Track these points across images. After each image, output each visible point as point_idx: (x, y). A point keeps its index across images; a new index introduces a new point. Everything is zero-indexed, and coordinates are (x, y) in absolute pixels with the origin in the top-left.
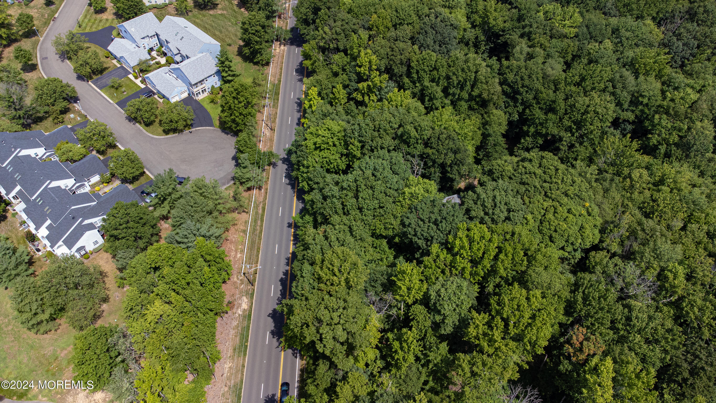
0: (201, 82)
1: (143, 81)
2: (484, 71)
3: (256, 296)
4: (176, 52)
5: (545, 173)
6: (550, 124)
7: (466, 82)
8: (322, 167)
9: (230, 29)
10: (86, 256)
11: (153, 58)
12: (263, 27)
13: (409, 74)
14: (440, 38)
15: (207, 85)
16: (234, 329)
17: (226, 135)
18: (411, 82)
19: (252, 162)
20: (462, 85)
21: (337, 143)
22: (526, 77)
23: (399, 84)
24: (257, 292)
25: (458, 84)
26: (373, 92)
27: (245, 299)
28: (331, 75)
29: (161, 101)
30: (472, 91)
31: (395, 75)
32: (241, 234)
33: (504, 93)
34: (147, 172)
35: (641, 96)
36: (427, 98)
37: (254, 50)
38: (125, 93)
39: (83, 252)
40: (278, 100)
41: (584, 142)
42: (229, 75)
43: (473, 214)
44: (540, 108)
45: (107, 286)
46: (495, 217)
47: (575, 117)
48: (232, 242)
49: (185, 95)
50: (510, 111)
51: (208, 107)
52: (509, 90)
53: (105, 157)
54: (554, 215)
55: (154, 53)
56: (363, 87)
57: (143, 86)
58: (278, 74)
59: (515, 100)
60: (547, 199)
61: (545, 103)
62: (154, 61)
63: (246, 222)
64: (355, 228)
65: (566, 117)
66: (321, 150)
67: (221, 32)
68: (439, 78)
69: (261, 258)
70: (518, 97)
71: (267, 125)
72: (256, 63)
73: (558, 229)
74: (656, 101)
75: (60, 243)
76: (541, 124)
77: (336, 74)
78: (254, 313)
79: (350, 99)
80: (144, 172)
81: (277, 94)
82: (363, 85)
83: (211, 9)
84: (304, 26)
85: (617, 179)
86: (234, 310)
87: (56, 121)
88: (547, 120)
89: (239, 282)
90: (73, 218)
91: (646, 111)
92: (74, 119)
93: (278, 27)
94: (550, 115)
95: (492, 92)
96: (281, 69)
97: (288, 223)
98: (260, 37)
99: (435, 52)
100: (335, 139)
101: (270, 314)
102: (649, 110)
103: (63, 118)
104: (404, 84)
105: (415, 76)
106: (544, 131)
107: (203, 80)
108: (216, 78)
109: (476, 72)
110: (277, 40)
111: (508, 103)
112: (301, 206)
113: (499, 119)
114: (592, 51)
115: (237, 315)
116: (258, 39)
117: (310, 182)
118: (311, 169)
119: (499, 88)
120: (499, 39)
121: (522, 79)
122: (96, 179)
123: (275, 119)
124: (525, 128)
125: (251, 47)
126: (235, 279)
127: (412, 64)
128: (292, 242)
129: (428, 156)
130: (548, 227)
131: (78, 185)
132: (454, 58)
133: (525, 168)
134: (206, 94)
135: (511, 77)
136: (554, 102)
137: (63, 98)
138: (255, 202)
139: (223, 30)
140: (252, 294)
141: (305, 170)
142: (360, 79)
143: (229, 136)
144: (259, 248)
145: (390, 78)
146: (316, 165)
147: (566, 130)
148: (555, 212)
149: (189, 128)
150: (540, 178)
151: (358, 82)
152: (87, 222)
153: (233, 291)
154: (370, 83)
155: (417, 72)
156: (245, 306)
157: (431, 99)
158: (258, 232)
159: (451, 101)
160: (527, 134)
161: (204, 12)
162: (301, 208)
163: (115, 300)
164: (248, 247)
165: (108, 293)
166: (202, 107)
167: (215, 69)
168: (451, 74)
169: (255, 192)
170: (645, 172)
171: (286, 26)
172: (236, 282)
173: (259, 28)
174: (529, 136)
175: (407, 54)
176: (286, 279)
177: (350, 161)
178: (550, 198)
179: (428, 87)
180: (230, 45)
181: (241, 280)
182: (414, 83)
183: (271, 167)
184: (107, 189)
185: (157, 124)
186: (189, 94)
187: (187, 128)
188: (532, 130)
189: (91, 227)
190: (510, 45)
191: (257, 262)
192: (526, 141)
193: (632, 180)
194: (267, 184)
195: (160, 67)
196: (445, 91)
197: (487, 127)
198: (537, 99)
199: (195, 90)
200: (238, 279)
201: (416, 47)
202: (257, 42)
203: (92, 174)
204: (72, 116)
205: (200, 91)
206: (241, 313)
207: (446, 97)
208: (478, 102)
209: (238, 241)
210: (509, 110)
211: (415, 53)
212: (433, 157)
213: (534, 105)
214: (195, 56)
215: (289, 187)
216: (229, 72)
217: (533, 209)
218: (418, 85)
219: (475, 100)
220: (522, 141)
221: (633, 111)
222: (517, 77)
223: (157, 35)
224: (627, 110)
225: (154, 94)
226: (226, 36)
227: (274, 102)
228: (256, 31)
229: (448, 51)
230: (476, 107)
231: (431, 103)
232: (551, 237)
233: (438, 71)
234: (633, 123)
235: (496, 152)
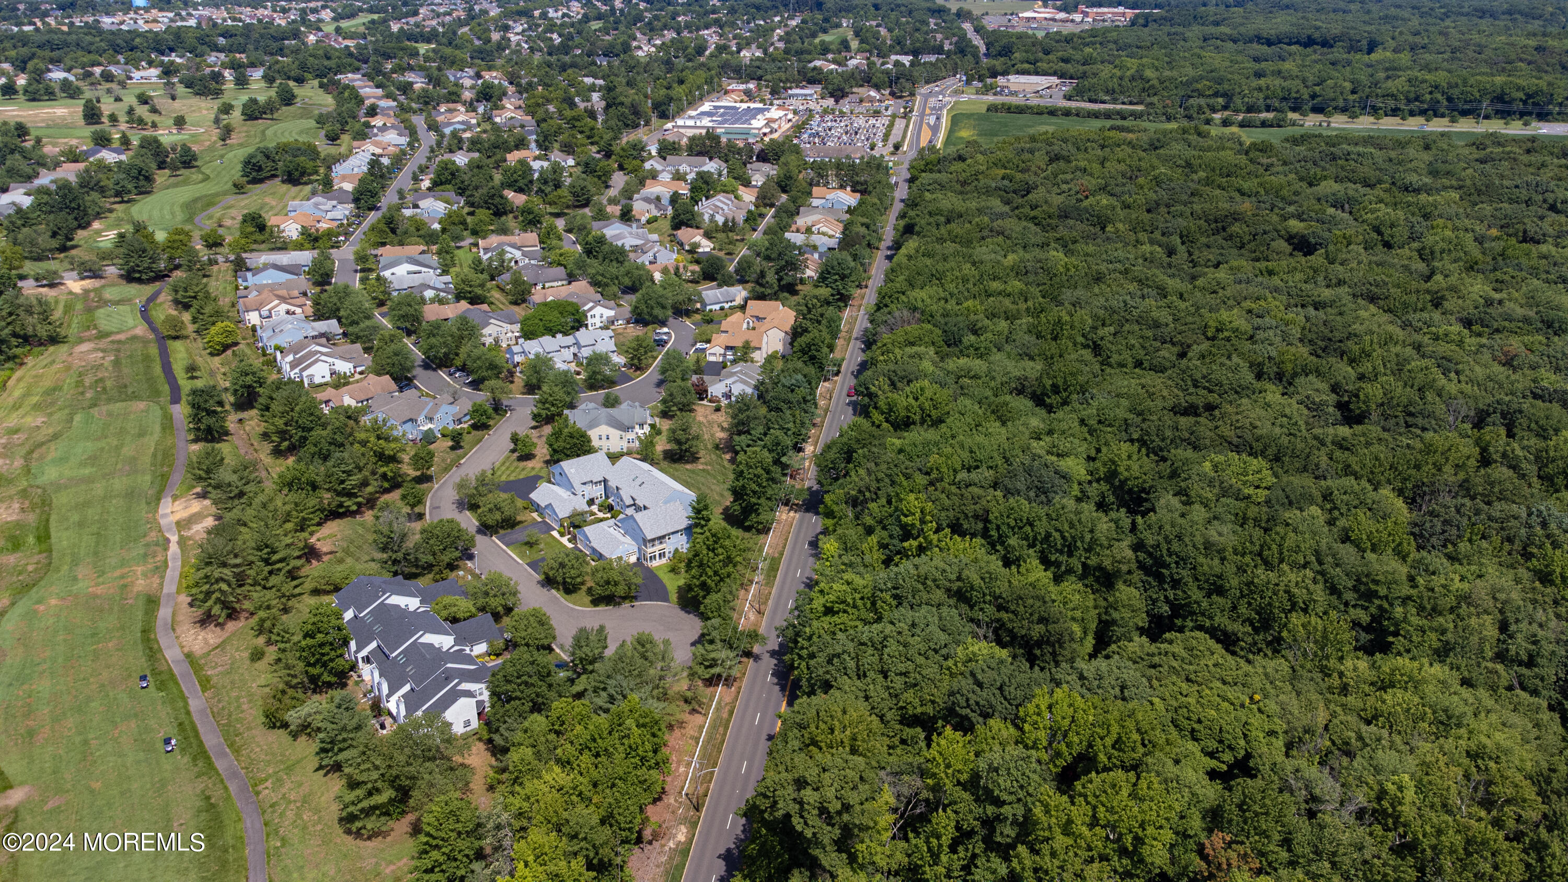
0: (661, 538)
1: (573, 539)
2: (1106, 529)
3: (701, 826)
4: (629, 502)
7: (1076, 542)
9: (714, 487)
11: (591, 514)
13: (986, 534)
14: (1036, 483)
15: (669, 546)
16: (659, 866)
17: (686, 614)
20: (1070, 548)
22: (1173, 539)
24: (704, 821)
25: (1063, 545)
27: (684, 829)
29: (595, 564)
30: (1087, 558)
32: (691, 741)
33: (1140, 564)
34: (555, 645)
35: (1374, 581)
37: (747, 507)
38: (542, 552)
40: (775, 577)
44: (1198, 587)
45: (472, 786)
48: (673, 749)
49: (633, 558)
50: (1154, 597)
51: (665, 577)
52: (1149, 561)
55: (595, 508)
56: (911, 547)
57: (570, 546)
58: (781, 545)
59: (1160, 578)
61: (1207, 580)
62: (593, 517)
63: (700, 727)
65: (1243, 602)
69: (718, 777)
70: (1164, 571)
71: (752, 606)
72: (748, 529)
73: (1202, 718)
75: (420, 713)
77: (869, 531)
78: (695, 849)
81: (775, 569)
82: (911, 545)
83: (688, 462)
86: (663, 842)
87: (438, 577)
88: (1210, 605)
89: (677, 805)
90: (447, 679)
92: (463, 578)
94: (1216, 598)
95: (1119, 562)
96: (786, 540)
97: (768, 735)
98: (759, 485)
99: (1028, 500)
100: (857, 596)
101: (721, 854)
103: (448, 576)
105: (995, 533)
107: (664, 536)
108: (684, 537)
109: (1093, 530)
110: (785, 502)
111: (1149, 582)
113: (1130, 599)
115: (667, 848)
116: (757, 488)
117: (811, 662)
118: (815, 639)
119: (1130, 555)
121: (1168, 541)
122: (482, 647)
123: (767, 599)
124: (1180, 624)
126: (672, 801)
127: (991, 517)
130: (1187, 715)
131: (457, 648)
134: (664, 560)
135: (1150, 539)
136: (1221, 577)
138: (718, 702)
140: (696, 823)
141: (806, 644)
142: (907, 534)
143: (691, 615)
151: (905, 540)
152: (463, 687)
153: (665, 815)
154: (922, 541)
155: (999, 528)
156: (681, 837)
158: (718, 741)
161: (677, 466)
164: (699, 759)
165: (472, 796)
166: (656, 576)
167: (685, 523)
169: (721, 688)
171: (802, 487)
172: (671, 805)
173: (760, 471)
175: (985, 504)
181: (680, 803)
182: (994, 544)
183: (751, 660)
185: (583, 592)
186: (639, 558)
187: (627, 601)
189: (469, 694)
190: (1154, 501)
191: (710, 781)
194: (741, 681)
195: (600, 522)
197: (1110, 611)
198: (1195, 575)
199: (649, 551)
200: (675, 800)
201: (999, 494)
202: (754, 492)
203: (478, 641)
204: (461, 574)
205: (657, 553)
206: (673, 846)
208: (1098, 576)
209: (684, 750)
210: (1152, 594)
211: (997, 502)
213: (1191, 583)
214: (657, 506)
215: (777, 689)
219: (1092, 573)
222: (1159, 537)
223: (605, 480)
226: (705, 487)
227: (769, 579)
229: (1049, 503)
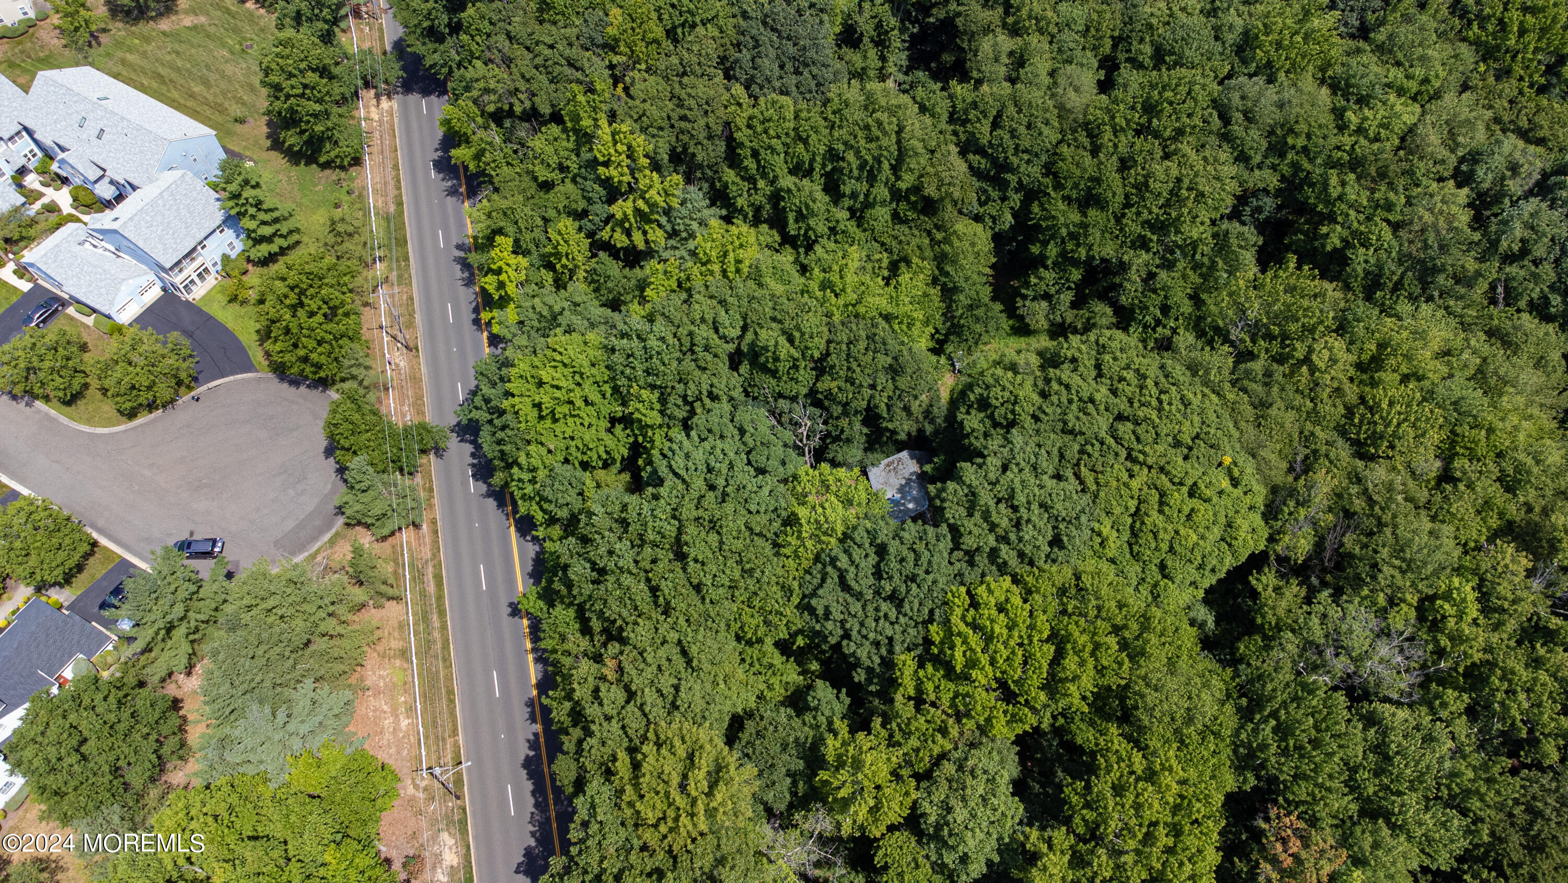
0: (190, 255)
1: (22, 271)
2: (917, 125)
3: (475, 825)
4: (93, 174)
5: (1114, 392)
6: (1095, 235)
7: (880, 162)
8: (567, 461)
9: (229, 69)
11: (32, 196)
12: (323, 71)
13: (733, 159)
14: (792, 50)
15: (210, 256)
17: (293, 389)
18: (743, 178)
19: (381, 467)
20: (871, 172)
21: (594, 397)
22: (1022, 130)
23: (712, 186)
24: (474, 814)
25: (861, 168)
26: (650, 221)
27: (447, 840)
28: (533, 189)
29: (90, 321)
30: (898, 178)
31: (700, 166)
32: (398, 663)
33: (975, 171)
34: (103, 541)
35: (1291, 131)
36: (791, 217)
37: (311, 137)
40: (407, 259)
41: (1176, 260)
42: (264, 223)
43: (970, 542)
44: (1064, 198)
46: (1028, 550)
47: (1150, 213)
48: (378, 693)
49: (155, 293)
50: (995, 213)
51: (227, 316)
52: (984, 164)
54: (1161, 512)
55: (32, 181)
56: (625, 214)
57: (25, 286)
58: (392, 183)
59: (1002, 185)
60: (1136, 468)
61: (1076, 186)
62: (37, 206)
63: (402, 626)
64: (694, 650)
65: (1130, 213)
66: (555, 421)
67: (206, 83)
68: (812, 161)
69: (464, 718)
70: (1009, 176)
71: (394, 338)
73: (1177, 547)
74: (1325, 137)
76: (1072, 236)
77: (546, 186)
78: (479, 871)
79: (598, 246)
80: (94, 544)
81: (402, 242)
82: (623, 208)
83: (161, 15)
84: (430, 46)
85: (1279, 371)
88: (1084, 226)
89: (421, 795)
91: (1306, 165)
93: (361, 51)
94: (1093, 213)
95: (947, 181)
96: (396, 167)
97: (511, 604)
98: (320, 101)
99: (787, 93)
100: (587, 385)
101: (519, 865)
102: (1311, 160)
104: (726, 186)
105: (750, 163)
106: (1083, 253)
107: (194, 250)
108: (229, 234)
109: (900, 131)
110: (367, 85)
111: (985, 191)
112: (532, 549)
113: (973, 244)
114: (1154, 21)
116: (317, 107)
117: (546, 506)
118: (541, 474)
119: (961, 167)
120: (931, 15)
123: (411, 315)
124: (1035, 249)
125: (302, 132)
126: (411, 790)
127: (738, 135)
128: (530, 657)
129: (829, 395)
130: (1153, 545)
132: (835, 104)
133: (1068, 387)
134: (211, 281)
135: (984, 131)
136: (1097, 180)
138: (412, 565)
139: (212, 77)
140: (463, 823)
141: (526, 476)
142: (613, 193)
143: (303, 388)
144: (450, 692)
145: (689, 180)
146: (549, 460)
147: (1133, 246)
148: (1161, 503)
149: (190, 388)
150: (1107, 409)
151: (611, 201)
153: (412, 822)
154: (641, 204)
155: (755, 154)
156: (451, 858)
157: (800, 217)
158: (439, 645)
159: (850, 209)
160: (1040, 261)
161: (143, 28)
162: (533, 555)
164: (424, 696)
166: (210, 318)
168: (841, 147)
169: (406, 536)
170: (1339, 344)
171: (381, 38)
172: (412, 799)
173: (311, 77)
174: (1046, 268)
175: (721, 112)
176: (538, 756)
177: (636, 436)
178: (1144, 464)
179: (789, 191)
180: (241, 121)
181: (425, 789)
182: (752, 180)
183: (432, 456)
185: (93, 393)
186: (164, 289)
187: (183, 389)
188: (1052, 251)
190: (965, 33)
191: (455, 732)
192: (1041, 279)
193: (1313, 370)
194: (431, 506)
195: (59, 226)
196: (832, 188)
197: (948, 268)
198: (1056, 175)
199: (178, 279)
200: (416, 787)
201: (738, 90)
202: (315, 116)
205: (194, 276)
206: (445, 880)
207: (836, 203)
208: (915, 203)
209: (395, 686)
210: (992, 209)
211: (740, 105)
212: (841, 397)
213: (1050, 190)
214: (151, 180)
215: (491, 503)
216: (262, 216)
217: (1108, 501)
218: (761, 184)
219: (907, 199)
220: (1033, 280)
221: (1274, 168)
222: (999, 132)
223: (26, 129)
224: (1260, 167)
225: (64, 304)
226: (224, 94)
227: (399, 268)
228: (305, 86)
229: (819, 85)
230: (911, 215)
231: (804, 226)
232: (1162, 567)
233: (805, 142)
234: (1279, 192)
235: (978, 320)
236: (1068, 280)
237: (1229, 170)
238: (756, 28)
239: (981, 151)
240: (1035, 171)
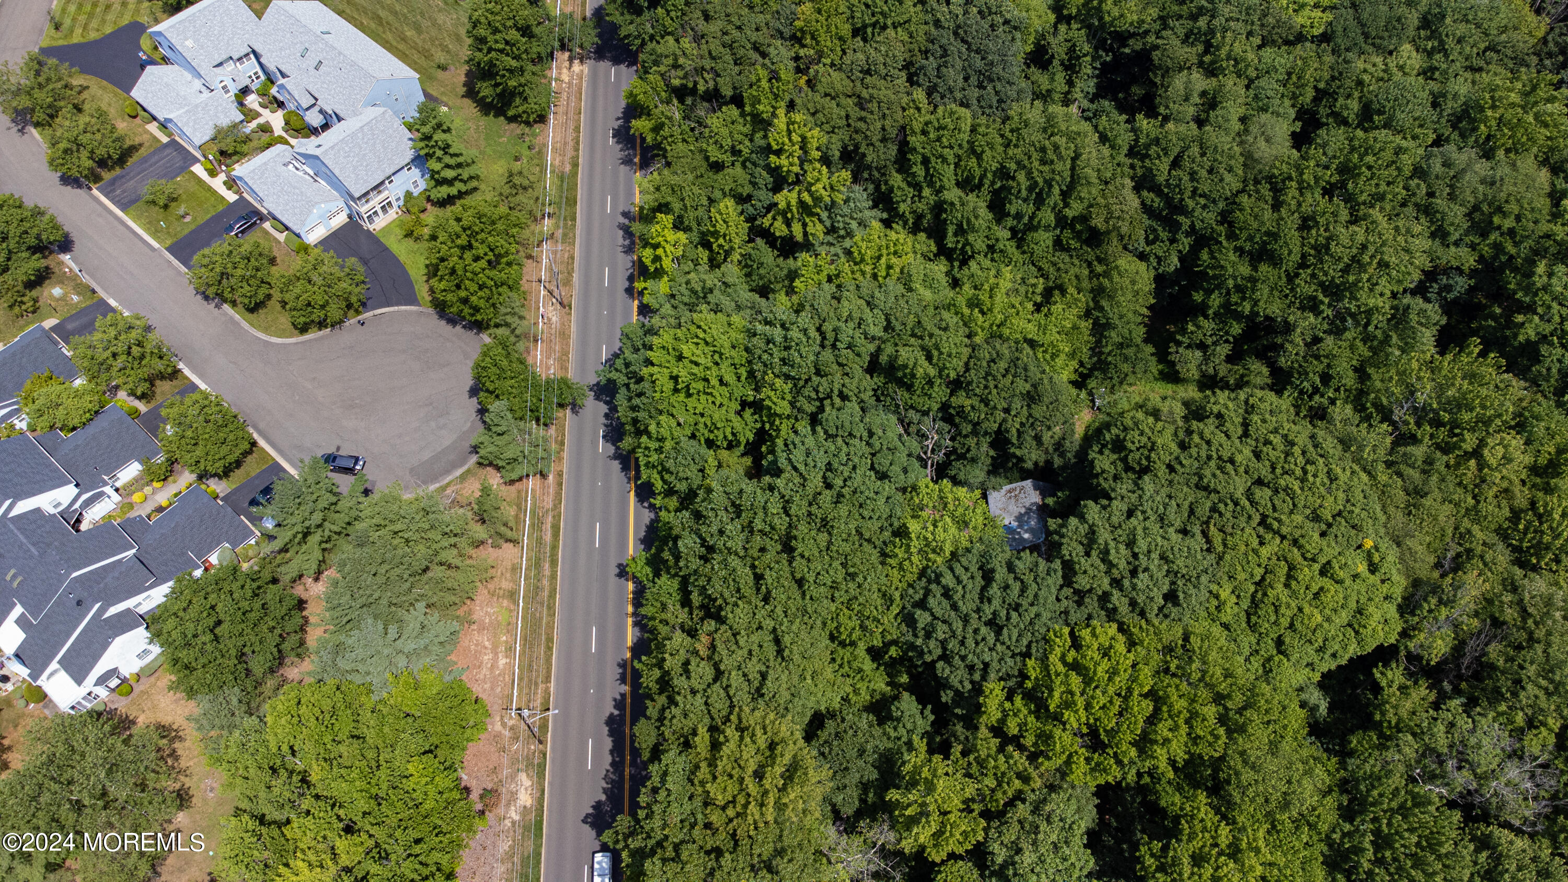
0: (377, 188)
1: (231, 183)
2: (1094, 154)
3: (552, 771)
4: (306, 102)
5: (1257, 455)
6: (1263, 292)
7: (1050, 186)
8: (693, 436)
9: (441, 18)
10: (126, 686)
11: (250, 115)
12: (526, 31)
13: (902, 164)
14: (979, 63)
15: (395, 191)
16: (502, 862)
17: (450, 327)
18: (909, 184)
19: (519, 414)
20: (1039, 195)
21: (730, 378)
22: (1203, 173)
23: (877, 188)
24: (553, 760)
25: (1030, 189)
26: (812, 214)
27: (525, 780)
28: (703, 168)
29: (282, 237)
30: (1067, 205)
31: (869, 167)
32: (505, 603)
33: (1147, 209)
34: (262, 443)
35: (1499, 210)
36: (951, 230)
37: (504, 90)
38: (188, 219)
39: (114, 683)
40: (574, 219)
41: (1346, 329)
42: (448, 166)
43: (1082, 582)
44: (1236, 249)
45: (183, 763)
46: (1141, 599)
47: (1326, 274)
48: (482, 629)
49: (341, 219)
50: (1161, 254)
51: (401, 249)
52: (1157, 202)
53: (153, 404)
54: (1287, 585)
55: (252, 101)
56: (789, 204)
57: (231, 197)
58: (571, 144)
59: (1174, 227)
60: (1269, 536)
61: (1250, 238)
62: (253, 125)
63: (515, 569)
64: (787, 640)
65: (1305, 274)
66: (689, 395)
67: (418, 29)
68: (983, 176)
69: (558, 667)
70: (1181, 219)
71: (551, 292)
73: (1298, 625)
74: (1536, 222)
75: (54, 665)
76: (1239, 289)
77: (717, 167)
78: (549, 816)
79: (757, 232)
80: (254, 444)
81: (572, 202)
82: (787, 198)
84: (628, 17)
85: (1441, 460)
86: (501, 810)
87: (17, 310)
88: (1253, 280)
89: (507, 733)
90: (79, 603)
91: (1510, 248)
92: (63, 299)
93: (562, 14)
94: (1264, 268)
95: (1116, 214)
96: (577, 129)
97: (620, 566)
98: (517, 58)
99: (967, 106)
100: (725, 366)
101: (587, 816)
102: (1516, 244)
103: (36, 300)
104: (891, 190)
105: (919, 170)
106: (1247, 308)
107: (382, 183)
108: (416, 173)
109: (1076, 157)
110: (563, 47)
111: (1155, 230)
112: (648, 516)
113: (1133, 282)
114: (1366, 78)
115: (508, 823)
116: (514, 63)
117: (666, 476)
118: (668, 445)
119: (1133, 202)
120: (1127, 46)
121: (1193, 175)
122: (131, 471)
123: (570, 273)
124: (1198, 297)
125: (497, 85)
126: (498, 727)
127: (912, 139)
128: (630, 621)
129: (961, 411)
130: (1273, 618)
131: (85, 497)
132: (1015, 122)
133: (1208, 443)
134: (392, 214)
135: (1162, 169)
136: (1274, 236)
137: (29, 248)
138: (533, 512)
139: (425, 23)
140: (542, 767)
141: (653, 445)
142: (779, 182)
143: (458, 328)
144: (550, 640)
145: (856, 179)
146: (677, 432)
147: (1302, 308)
148: (1289, 577)
149: (358, 312)
150: (1246, 472)
151: (776, 189)
152: (113, 610)
153: (495, 757)
154: (806, 197)
155: (926, 161)
156: (525, 798)
157: (960, 231)
158: (546, 593)
159: (1012, 229)
160: (1202, 309)
162: (647, 521)
163: (205, 800)
164: (524, 639)
165: (188, 782)
166: (386, 249)
167: (409, 155)
168: (1013, 166)
169: (532, 483)
170: (1516, 442)
171: (584, 4)
172: (498, 735)
173: (513, 35)
174: (1206, 317)
175: (899, 115)
176: (622, 716)
177: (763, 423)
178: (1277, 532)
179: (952, 204)
180: (442, 68)
181: (512, 728)
182: (917, 187)
183: (568, 411)
184: (163, 495)
185: (274, 304)
186: (350, 216)
187: (351, 312)
188: (1215, 301)
189: (126, 622)
190: (1160, 67)
191: (547, 679)
192: (1199, 327)
193: (1482, 465)
194: (560, 459)
195: (269, 146)
196: (998, 207)
197: (1104, 303)
198: (1231, 224)
199: (364, 209)
200: (504, 725)
201: (920, 95)
202: (511, 71)
203: (121, 462)
204: (57, 291)
205: (378, 208)
206: (516, 817)
207: (999, 221)
208: (1080, 232)
209: (499, 624)
210: (1158, 249)
211: (918, 109)
212: (973, 416)
213: (1222, 239)
214: (355, 114)
215: (616, 465)
216: (448, 160)
217: (1232, 565)
218: (926, 192)
219: (1072, 227)
220: (1191, 327)
221: (1473, 247)
222: (1178, 172)
223: (254, 52)
224: (1457, 244)
225: (262, 218)
226: (432, 40)
227: (565, 226)
228: (507, 43)
229: (1000, 101)
230: (1074, 243)
231: (962, 240)
232: (1279, 642)
233: (979, 157)
234: (1473, 273)
235: (1126, 359)
236: (1227, 333)
237: (1422, 243)
238: (946, 38)
239: (1156, 189)
240: (1210, 217)
